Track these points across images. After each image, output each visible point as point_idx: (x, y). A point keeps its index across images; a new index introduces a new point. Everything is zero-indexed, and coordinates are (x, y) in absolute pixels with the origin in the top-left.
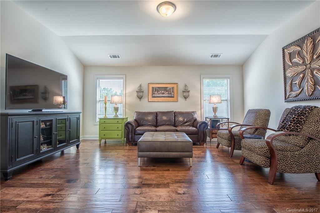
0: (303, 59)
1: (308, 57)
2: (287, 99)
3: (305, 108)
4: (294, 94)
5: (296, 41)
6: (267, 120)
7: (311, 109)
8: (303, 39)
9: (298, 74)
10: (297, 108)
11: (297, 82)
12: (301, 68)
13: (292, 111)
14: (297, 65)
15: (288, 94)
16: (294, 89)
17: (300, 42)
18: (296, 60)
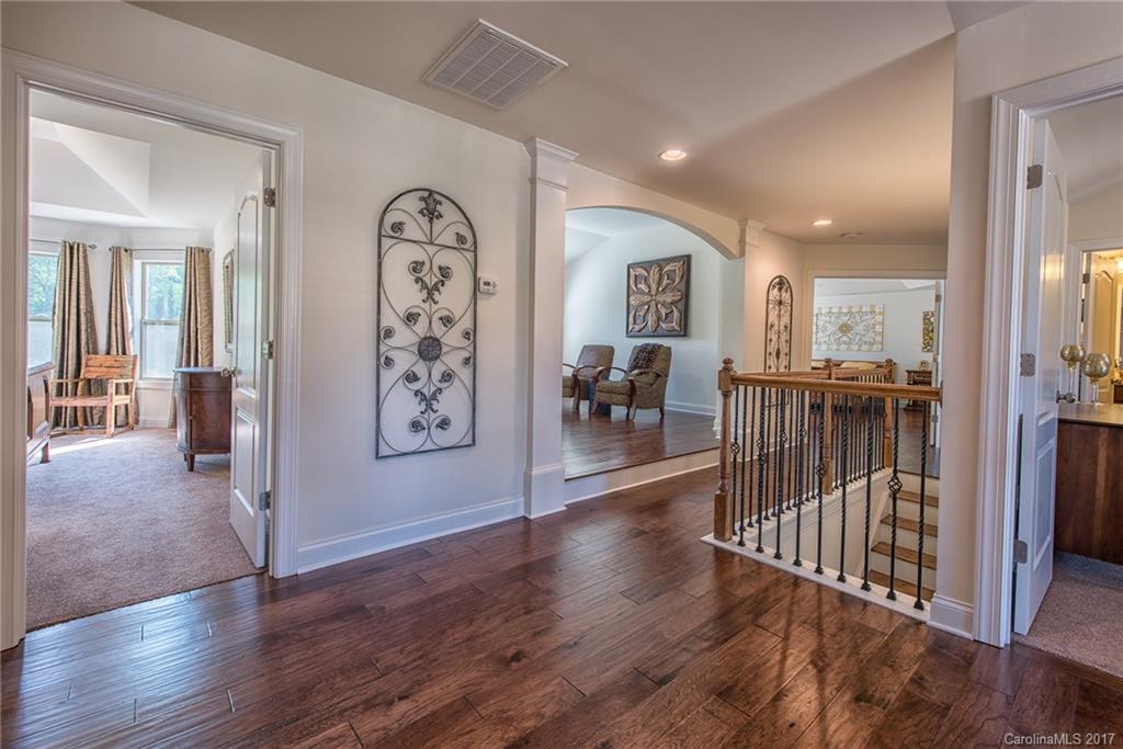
0: (649, 287)
1: (654, 286)
2: (629, 334)
3: (654, 345)
4: (637, 328)
5: (645, 263)
6: (611, 360)
7: (660, 346)
8: (651, 263)
9: (644, 304)
10: (647, 345)
11: (642, 314)
12: (646, 298)
13: (643, 349)
14: (643, 293)
15: (630, 327)
16: (638, 321)
17: (647, 265)
18: (642, 286)
